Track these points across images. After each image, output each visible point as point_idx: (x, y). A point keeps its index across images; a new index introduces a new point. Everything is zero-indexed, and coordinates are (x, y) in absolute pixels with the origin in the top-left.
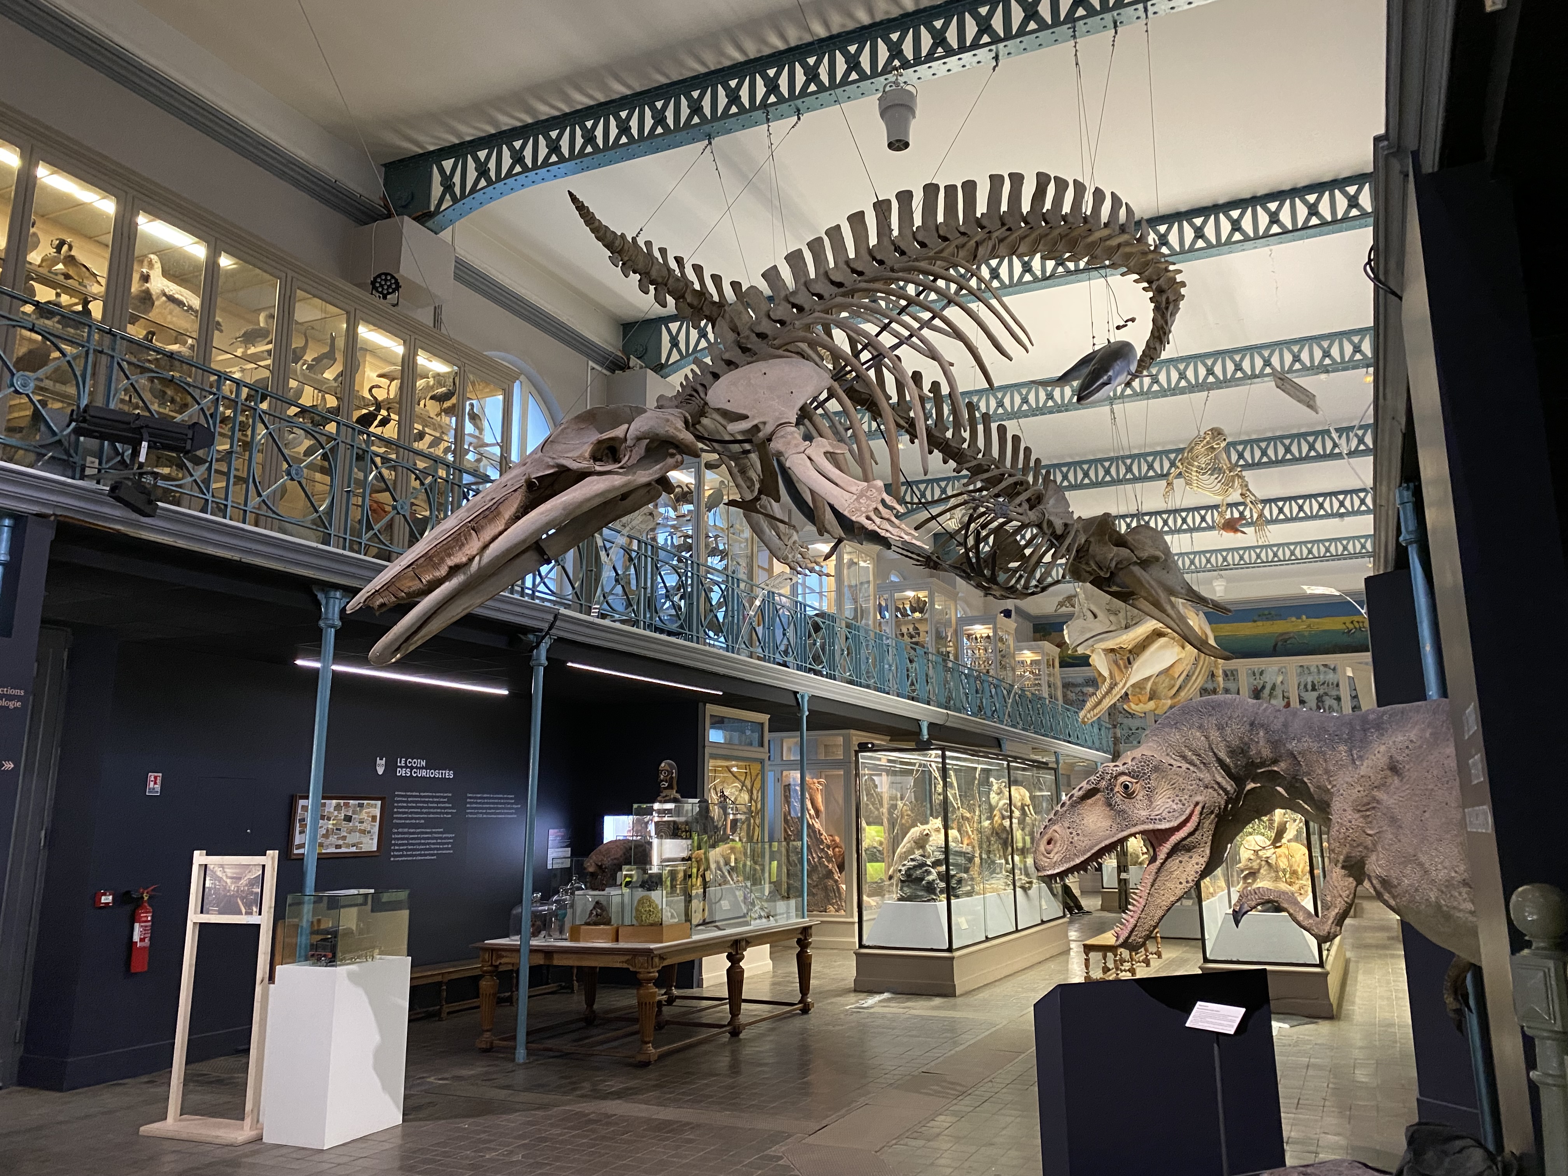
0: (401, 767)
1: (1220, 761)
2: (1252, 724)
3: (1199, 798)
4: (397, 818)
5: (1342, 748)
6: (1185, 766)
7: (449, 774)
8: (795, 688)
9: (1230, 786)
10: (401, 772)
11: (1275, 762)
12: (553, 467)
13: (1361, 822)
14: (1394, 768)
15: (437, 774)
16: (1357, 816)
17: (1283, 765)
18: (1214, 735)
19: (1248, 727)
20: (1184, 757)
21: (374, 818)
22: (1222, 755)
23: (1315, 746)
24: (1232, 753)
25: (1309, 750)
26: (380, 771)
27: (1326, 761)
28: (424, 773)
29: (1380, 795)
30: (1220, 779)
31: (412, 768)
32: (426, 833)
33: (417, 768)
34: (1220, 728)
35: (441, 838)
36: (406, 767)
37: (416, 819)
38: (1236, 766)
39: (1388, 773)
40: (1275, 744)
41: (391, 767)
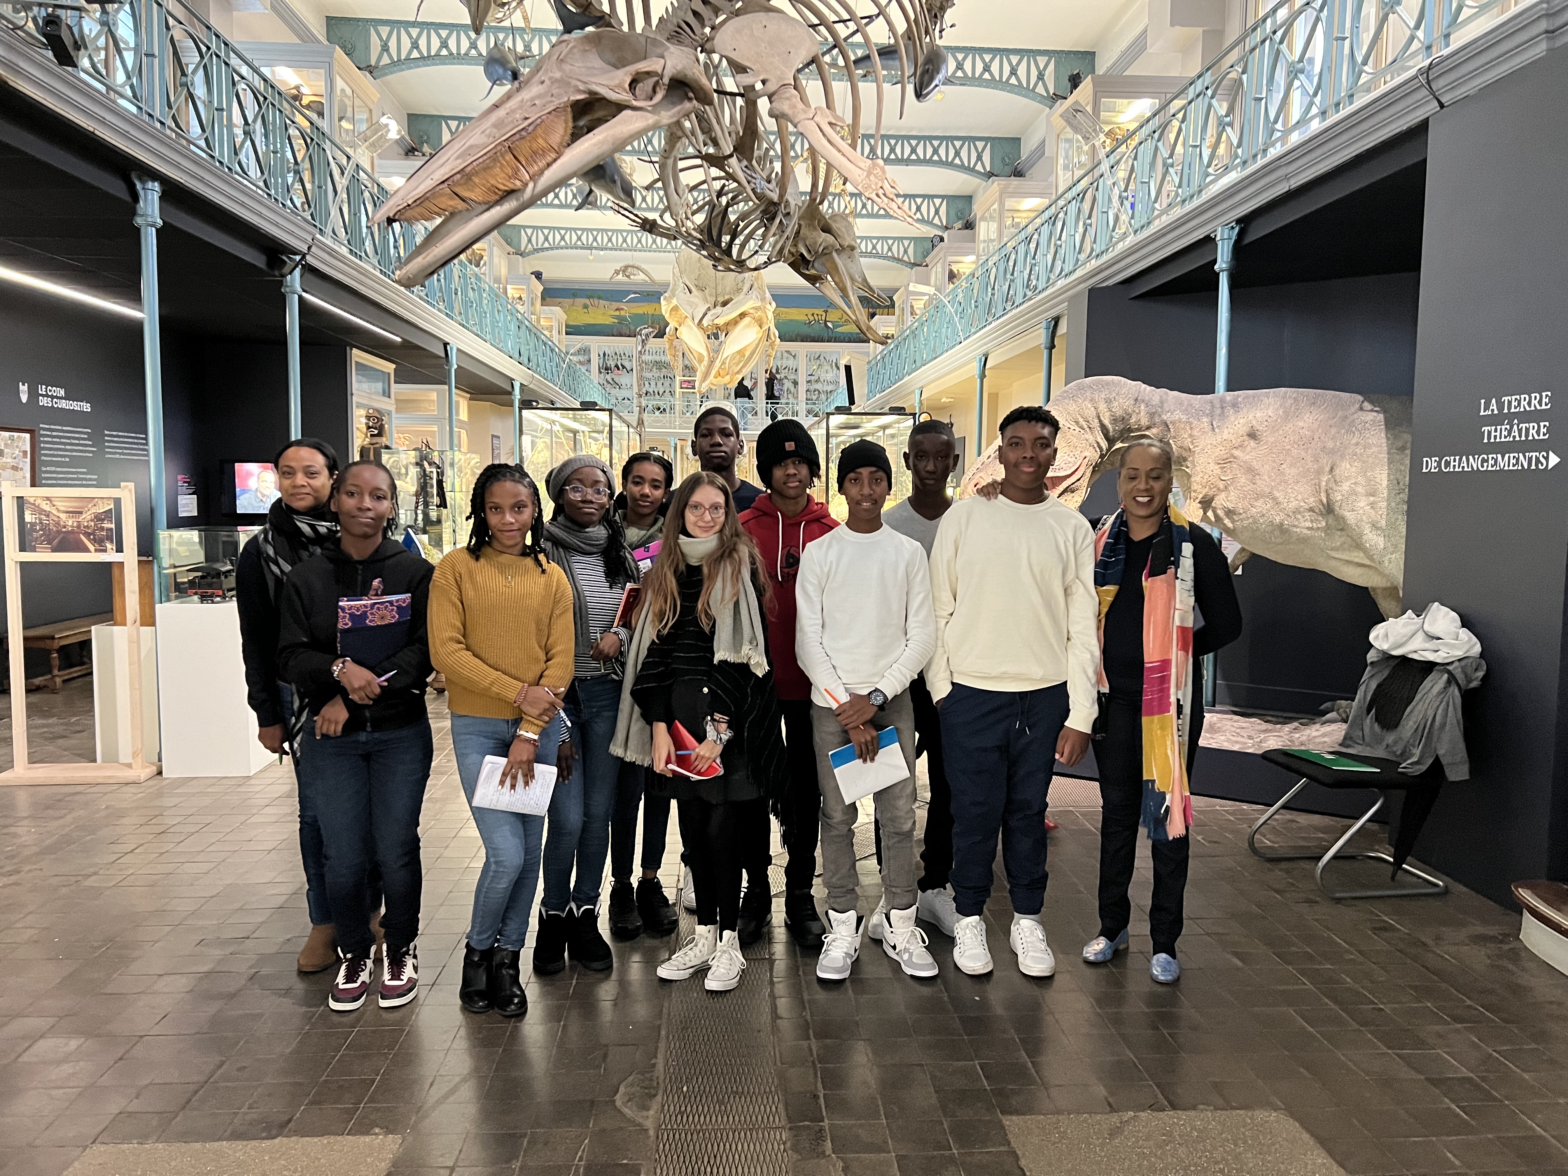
0: (43, 396)
1: (1103, 427)
2: (1136, 400)
3: (1086, 454)
4: (46, 455)
5: (1205, 419)
6: (1078, 429)
7: (86, 407)
8: (447, 339)
9: (1104, 445)
10: (44, 402)
11: (1148, 428)
12: (584, 92)
13: (1219, 471)
14: (1252, 435)
15: (75, 406)
16: (1217, 467)
17: (1154, 431)
18: (1102, 407)
19: (1133, 402)
20: (1077, 423)
21: (25, 452)
22: (1106, 422)
23: (1184, 418)
24: (1115, 421)
25: (1180, 421)
26: (24, 398)
27: (1191, 428)
28: (64, 404)
29: (1237, 453)
30: (1099, 440)
31: (52, 397)
32: (73, 473)
33: (57, 397)
34: (1108, 401)
35: (85, 479)
36: (47, 396)
37: (61, 456)
38: (1114, 430)
39: (1246, 438)
40: (1152, 415)
41: (33, 394)
